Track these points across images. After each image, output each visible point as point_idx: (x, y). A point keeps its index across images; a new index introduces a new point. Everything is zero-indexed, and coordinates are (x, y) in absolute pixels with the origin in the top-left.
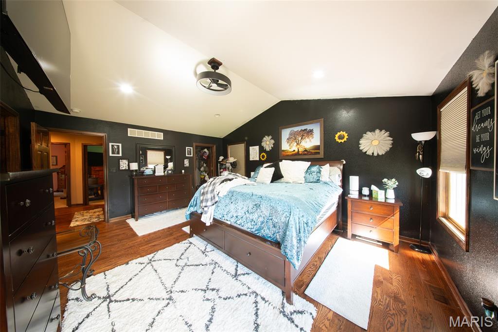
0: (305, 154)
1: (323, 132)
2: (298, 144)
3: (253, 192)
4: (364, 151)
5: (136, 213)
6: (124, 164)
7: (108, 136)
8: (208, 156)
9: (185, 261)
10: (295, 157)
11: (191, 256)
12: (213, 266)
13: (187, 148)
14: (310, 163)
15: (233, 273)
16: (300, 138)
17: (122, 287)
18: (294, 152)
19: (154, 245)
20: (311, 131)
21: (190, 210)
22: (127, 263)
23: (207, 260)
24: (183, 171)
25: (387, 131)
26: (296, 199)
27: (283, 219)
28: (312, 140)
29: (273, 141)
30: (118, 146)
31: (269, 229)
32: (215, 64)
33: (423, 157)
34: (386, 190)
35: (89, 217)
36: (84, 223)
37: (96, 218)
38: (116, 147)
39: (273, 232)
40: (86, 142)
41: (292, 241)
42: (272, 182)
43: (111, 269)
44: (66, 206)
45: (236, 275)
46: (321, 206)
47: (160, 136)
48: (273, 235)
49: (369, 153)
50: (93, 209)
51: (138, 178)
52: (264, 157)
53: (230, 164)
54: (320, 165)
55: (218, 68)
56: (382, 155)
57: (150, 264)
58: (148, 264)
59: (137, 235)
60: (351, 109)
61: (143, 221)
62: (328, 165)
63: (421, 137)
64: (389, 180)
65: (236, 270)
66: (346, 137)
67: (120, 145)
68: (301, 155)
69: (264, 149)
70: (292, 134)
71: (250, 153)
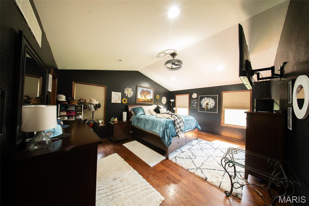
1: (154, 94)
2: (145, 97)
10: (144, 103)
16: (146, 94)
25: (166, 97)
28: (150, 96)
29: (132, 92)
32: (174, 55)
49: (163, 103)
52: (125, 102)
57: (200, 168)
63: (172, 101)
66: (159, 97)
68: (146, 102)
69: (126, 96)
70: (143, 91)
71: (112, 97)
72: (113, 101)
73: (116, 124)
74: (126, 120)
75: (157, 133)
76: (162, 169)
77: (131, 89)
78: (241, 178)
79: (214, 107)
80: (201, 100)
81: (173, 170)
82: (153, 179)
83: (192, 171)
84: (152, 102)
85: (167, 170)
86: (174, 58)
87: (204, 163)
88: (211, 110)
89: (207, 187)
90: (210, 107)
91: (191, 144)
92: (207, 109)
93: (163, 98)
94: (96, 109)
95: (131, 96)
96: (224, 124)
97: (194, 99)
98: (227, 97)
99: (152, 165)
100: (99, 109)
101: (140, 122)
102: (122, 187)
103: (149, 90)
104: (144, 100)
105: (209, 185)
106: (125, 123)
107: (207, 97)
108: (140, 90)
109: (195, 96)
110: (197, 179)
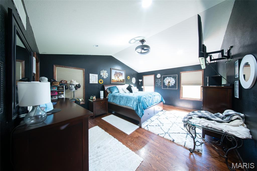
2: (118, 78)
10: (117, 83)
25: (135, 78)
28: (122, 77)
29: (107, 74)
52: (101, 82)
63: (140, 80)
68: (119, 82)
69: (102, 77)
70: (116, 73)
71: (90, 78)
72: (91, 82)
73: (95, 101)
74: (103, 98)
75: (131, 107)
76: (137, 136)
77: (106, 71)
78: (200, 138)
79: (174, 84)
80: (164, 79)
81: (146, 136)
82: (131, 144)
83: (162, 136)
84: (124, 82)
85: (141, 136)
86: (143, 44)
87: (171, 129)
88: (173, 87)
89: (175, 147)
90: (172, 85)
91: (158, 115)
92: (169, 86)
93: (133, 78)
94: (76, 89)
95: (106, 77)
96: (182, 98)
97: (159, 78)
98: (184, 76)
99: (129, 133)
100: (79, 89)
101: (116, 99)
102: (106, 153)
103: (122, 72)
104: (118, 80)
105: (176, 145)
106: (102, 100)
107: (169, 77)
108: (113, 72)
109: (159, 76)
110: (167, 141)
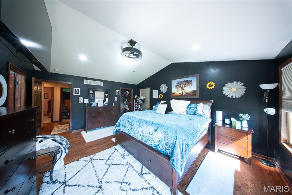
0: (187, 96)
1: (198, 82)
2: (182, 89)
3: (153, 121)
4: (226, 95)
5: (86, 128)
6: (81, 100)
7: (73, 84)
8: (128, 95)
9: (111, 161)
10: (180, 97)
11: (115, 158)
12: (128, 166)
13: (116, 90)
14: (190, 102)
15: (140, 172)
16: (184, 86)
17: (73, 176)
18: (180, 94)
19: (94, 149)
20: (191, 81)
21: (116, 129)
22: (78, 160)
23: (124, 162)
24: (114, 104)
25: (241, 82)
26: (180, 127)
27: (172, 141)
28: (191, 87)
29: (167, 87)
30: (78, 90)
31: (162, 146)
32: (132, 43)
33: (268, 100)
34: (241, 121)
35: (61, 129)
36: (58, 133)
37: (65, 130)
38: (77, 90)
39: (165, 148)
40: (62, 87)
41: (177, 156)
42: (166, 113)
43: (69, 163)
44: (50, 122)
45: (141, 174)
46: (197, 132)
47: (101, 84)
48: (165, 150)
49: (230, 96)
50: (64, 124)
51: (88, 108)
53: (141, 100)
54: (196, 103)
55: (134, 45)
56: (239, 98)
57: (91, 162)
58: (90, 161)
59: (85, 142)
60: (217, 68)
61: (90, 133)
62: (202, 103)
63: (267, 87)
64: (243, 114)
65: (142, 170)
66: (214, 85)
67: (79, 89)
69: (161, 92)
70: (179, 83)
72: (154, 97)
77: (165, 85)
84: (196, 95)
93: (228, 84)
95: (165, 92)
103: (190, 79)
